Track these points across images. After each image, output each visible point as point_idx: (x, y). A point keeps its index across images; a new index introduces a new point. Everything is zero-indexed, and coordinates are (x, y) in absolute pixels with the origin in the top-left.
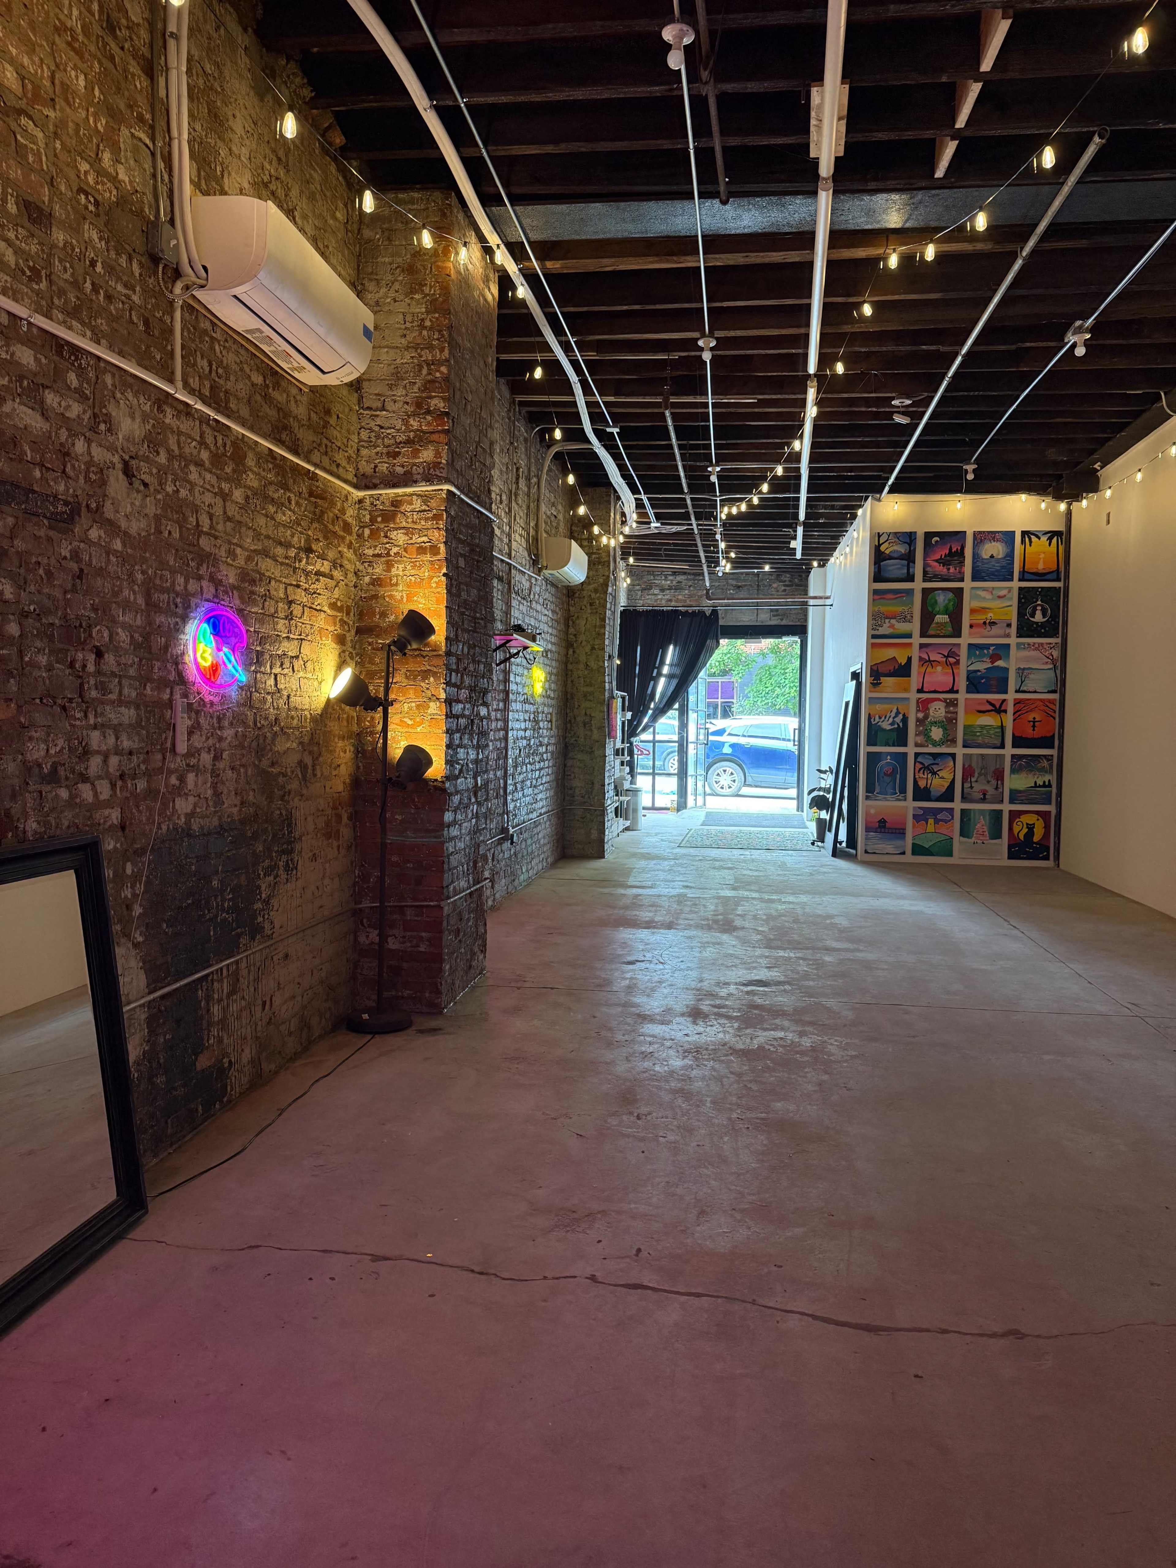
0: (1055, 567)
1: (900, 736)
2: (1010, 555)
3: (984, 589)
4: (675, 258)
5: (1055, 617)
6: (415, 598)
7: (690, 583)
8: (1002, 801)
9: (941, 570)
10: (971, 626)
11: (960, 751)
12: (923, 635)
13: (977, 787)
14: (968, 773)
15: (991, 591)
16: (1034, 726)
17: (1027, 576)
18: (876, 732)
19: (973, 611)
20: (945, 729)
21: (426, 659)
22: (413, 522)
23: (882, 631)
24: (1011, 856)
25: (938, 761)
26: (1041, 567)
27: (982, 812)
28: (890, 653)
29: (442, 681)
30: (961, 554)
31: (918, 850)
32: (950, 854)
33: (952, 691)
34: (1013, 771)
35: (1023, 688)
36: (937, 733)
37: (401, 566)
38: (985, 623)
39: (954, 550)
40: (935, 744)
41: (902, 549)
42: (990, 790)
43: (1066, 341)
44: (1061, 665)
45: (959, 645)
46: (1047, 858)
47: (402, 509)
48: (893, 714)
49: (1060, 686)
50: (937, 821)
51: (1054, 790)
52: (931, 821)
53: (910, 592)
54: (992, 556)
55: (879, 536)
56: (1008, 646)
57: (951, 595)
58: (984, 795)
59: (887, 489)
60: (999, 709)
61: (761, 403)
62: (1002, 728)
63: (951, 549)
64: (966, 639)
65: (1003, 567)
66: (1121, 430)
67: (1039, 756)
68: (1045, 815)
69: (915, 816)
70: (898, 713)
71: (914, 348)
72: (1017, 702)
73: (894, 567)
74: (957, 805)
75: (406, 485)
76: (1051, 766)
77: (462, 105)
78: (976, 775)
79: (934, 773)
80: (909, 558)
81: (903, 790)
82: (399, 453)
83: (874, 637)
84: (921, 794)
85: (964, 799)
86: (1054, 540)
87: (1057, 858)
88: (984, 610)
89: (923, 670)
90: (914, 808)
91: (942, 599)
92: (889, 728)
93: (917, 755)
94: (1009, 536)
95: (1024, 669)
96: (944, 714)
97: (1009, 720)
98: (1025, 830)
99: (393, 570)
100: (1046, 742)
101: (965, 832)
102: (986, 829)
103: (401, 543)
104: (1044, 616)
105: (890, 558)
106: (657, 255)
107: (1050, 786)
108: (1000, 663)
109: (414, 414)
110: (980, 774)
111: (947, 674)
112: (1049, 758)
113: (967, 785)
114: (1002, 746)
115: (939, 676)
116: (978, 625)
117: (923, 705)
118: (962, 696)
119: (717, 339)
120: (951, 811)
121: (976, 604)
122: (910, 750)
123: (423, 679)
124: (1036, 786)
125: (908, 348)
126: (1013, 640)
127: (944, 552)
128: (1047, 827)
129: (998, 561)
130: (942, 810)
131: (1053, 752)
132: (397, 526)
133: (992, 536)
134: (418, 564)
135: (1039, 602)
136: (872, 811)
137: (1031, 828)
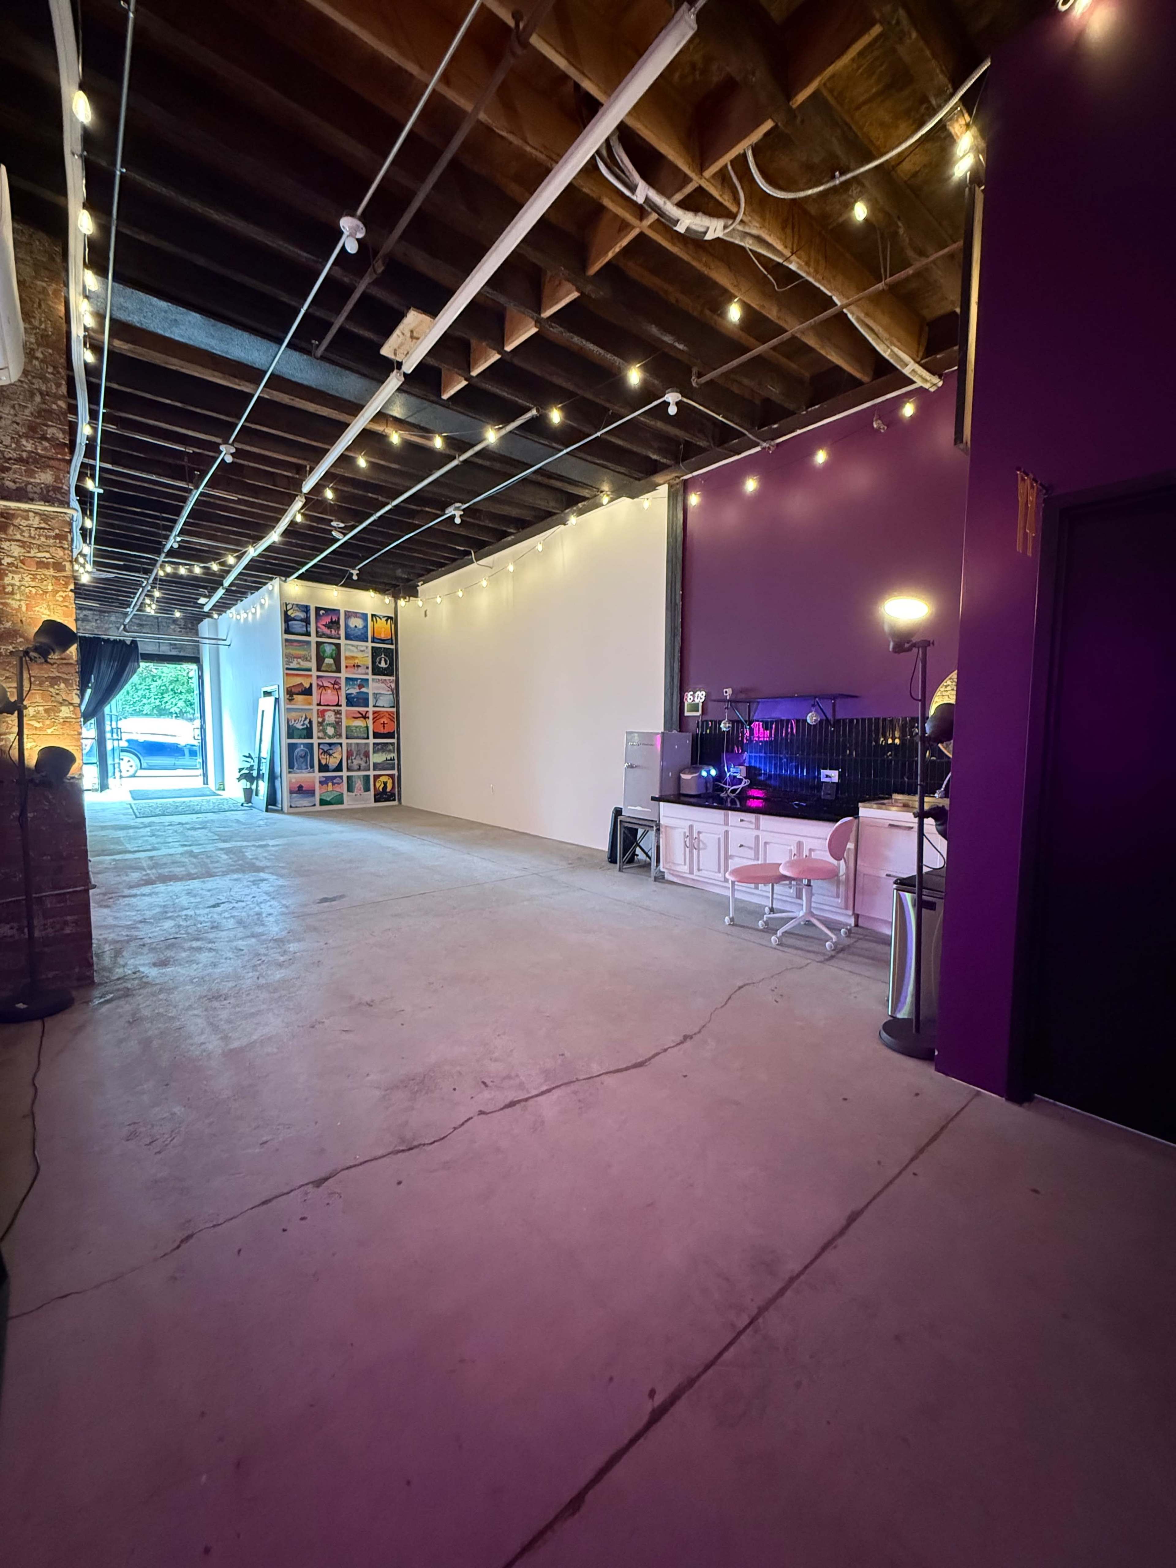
0: (390, 637)
1: (308, 733)
2: (366, 627)
3: (353, 646)
4: (237, 381)
5: (391, 664)
6: (37, 609)
7: (97, 617)
8: (369, 770)
9: (327, 631)
10: (347, 667)
11: (344, 741)
12: (319, 670)
13: (356, 762)
14: (349, 755)
15: (357, 647)
16: (384, 727)
17: (376, 640)
18: (293, 731)
19: (347, 658)
20: (335, 728)
21: (55, 666)
22: (30, 537)
23: (292, 666)
24: (376, 801)
25: (333, 747)
26: (383, 636)
27: (359, 777)
28: (298, 680)
29: (75, 687)
30: (337, 623)
31: (323, 802)
32: (342, 803)
33: (338, 705)
34: (374, 752)
35: (377, 704)
36: (330, 731)
37: (17, 577)
38: (354, 666)
39: (334, 620)
40: (330, 737)
41: (302, 615)
42: (363, 764)
43: (447, 512)
44: (396, 692)
45: (340, 678)
46: (394, 800)
47: (16, 522)
48: (303, 719)
49: (397, 705)
50: (333, 784)
51: (396, 761)
52: (330, 784)
53: (308, 643)
54: (356, 627)
55: (286, 605)
56: (367, 680)
57: (334, 647)
58: (360, 766)
59: (296, 575)
60: (365, 717)
61: (239, 501)
62: (367, 727)
63: (332, 619)
64: (344, 675)
65: (362, 634)
66: (441, 567)
67: (387, 743)
68: (392, 776)
69: (320, 782)
70: (306, 718)
71: (365, 494)
72: (374, 713)
73: (297, 626)
74: (345, 773)
75: (19, 500)
76: (394, 748)
77: (118, 173)
78: (355, 755)
79: (330, 755)
80: (307, 621)
81: (312, 766)
82: (10, 469)
83: (288, 669)
84: (323, 768)
85: (348, 769)
86: (389, 621)
87: (400, 800)
88: (353, 658)
89: (320, 691)
90: (320, 777)
91: (329, 649)
92: (301, 727)
93: (319, 744)
94: (364, 617)
95: (377, 694)
96: (334, 719)
97: (370, 722)
98: (383, 785)
99: (6, 579)
100: (390, 735)
101: (350, 789)
102: (362, 786)
103: (16, 554)
104: (386, 664)
105: (294, 619)
106: (222, 373)
107: (394, 760)
108: (363, 690)
109: (26, 436)
110: (357, 755)
111: (334, 695)
112: (392, 744)
113: (350, 761)
114: (368, 738)
115: (329, 696)
116: (351, 667)
117: (321, 714)
118: (344, 708)
119: (236, 448)
120: (341, 777)
121: (349, 654)
122: (315, 741)
123: (52, 686)
124: (387, 760)
125: (361, 492)
126: (370, 677)
127: (327, 620)
128: (393, 783)
129: (359, 629)
130: (336, 777)
131: (394, 741)
132: (9, 537)
133: (355, 614)
134: (38, 577)
135: (383, 656)
136: (293, 780)
137: (385, 784)
